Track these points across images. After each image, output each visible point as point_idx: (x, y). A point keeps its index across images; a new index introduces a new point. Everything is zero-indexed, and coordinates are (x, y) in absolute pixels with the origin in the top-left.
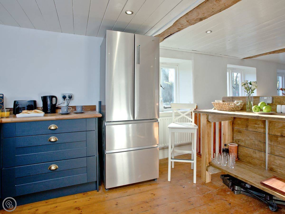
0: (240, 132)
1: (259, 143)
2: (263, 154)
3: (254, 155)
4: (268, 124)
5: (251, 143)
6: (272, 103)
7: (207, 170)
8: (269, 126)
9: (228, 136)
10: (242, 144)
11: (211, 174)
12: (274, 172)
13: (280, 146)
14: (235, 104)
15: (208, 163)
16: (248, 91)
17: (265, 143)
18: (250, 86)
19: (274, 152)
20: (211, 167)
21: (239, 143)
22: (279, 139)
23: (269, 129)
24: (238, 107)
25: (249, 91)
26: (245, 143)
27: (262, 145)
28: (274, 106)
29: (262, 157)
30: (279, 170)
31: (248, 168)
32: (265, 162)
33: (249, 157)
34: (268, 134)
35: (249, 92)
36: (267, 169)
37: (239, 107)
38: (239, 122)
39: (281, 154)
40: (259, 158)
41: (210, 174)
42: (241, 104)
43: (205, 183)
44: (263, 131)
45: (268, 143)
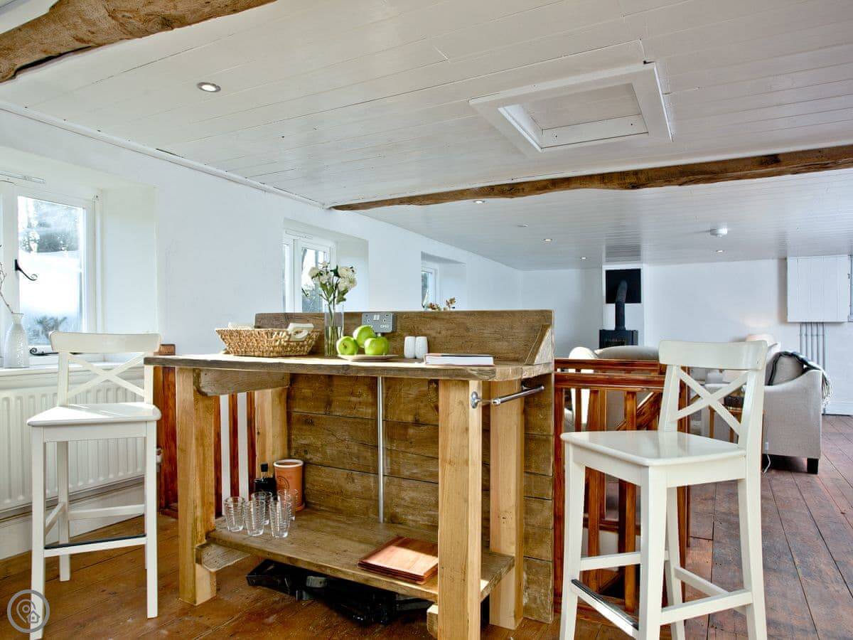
0: (309, 422)
1: (362, 449)
2: (372, 480)
3: (350, 487)
4: (384, 392)
5: (340, 451)
6: (392, 332)
7: (199, 561)
8: (386, 397)
9: (273, 437)
10: (316, 458)
11: (213, 570)
12: (400, 526)
13: (412, 450)
14: (290, 335)
15: (201, 536)
16: (329, 294)
17: (377, 447)
18: (336, 279)
19: (399, 470)
20: (214, 546)
21: (308, 456)
22: (411, 431)
23: (386, 407)
24: (301, 343)
25: (332, 295)
26: (324, 453)
27: (370, 454)
28: (398, 339)
29: (369, 489)
30: (410, 517)
31: (331, 527)
32: (377, 501)
33: (334, 493)
34: (383, 420)
35: (332, 297)
36: (382, 520)
37: (303, 346)
38: (307, 392)
39: (415, 471)
40: (362, 493)
41: (210, 572)
42: (309, 334)
43: (192, 605)
44: (372, 414)
45: (383, 448)
